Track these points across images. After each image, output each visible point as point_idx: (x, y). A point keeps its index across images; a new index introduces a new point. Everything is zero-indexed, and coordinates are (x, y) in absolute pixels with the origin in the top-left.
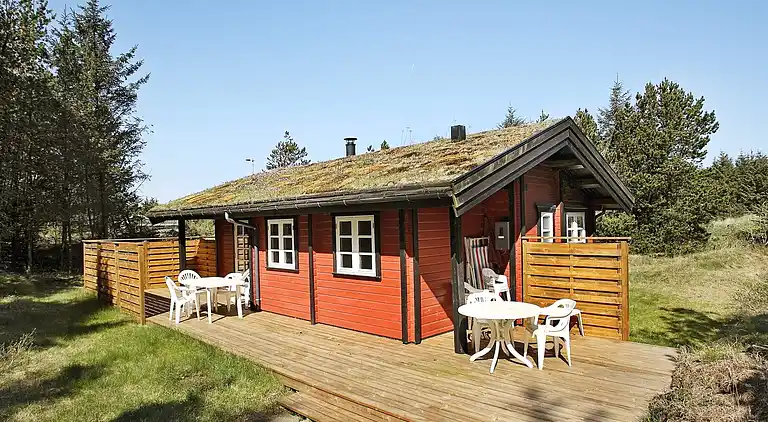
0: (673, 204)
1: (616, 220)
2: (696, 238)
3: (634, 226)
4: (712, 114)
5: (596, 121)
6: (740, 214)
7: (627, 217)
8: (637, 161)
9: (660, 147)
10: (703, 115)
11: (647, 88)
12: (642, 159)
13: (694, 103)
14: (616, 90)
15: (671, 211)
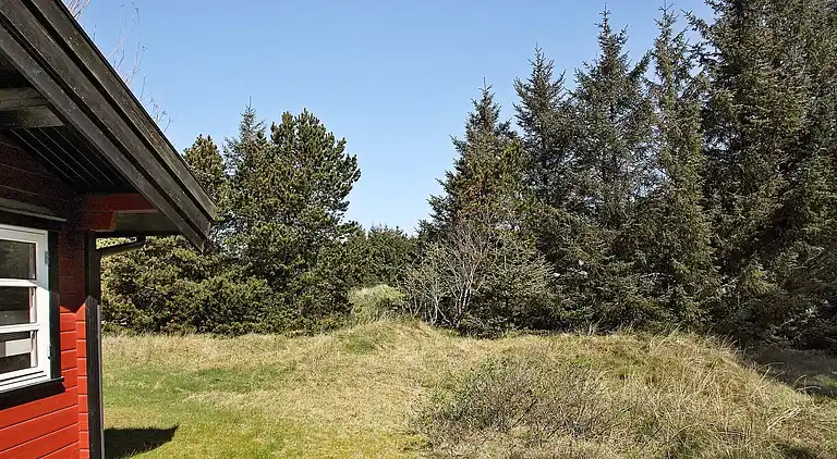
0: (312, 265)
1: (244, 286)
2: (338, 310)
3: (267, 295)
4: (354, 159)
5: (222, 153)
6: (374, 285)
7: (257, 283)
8: (270, 207)
9: (298, 189)
10: (344, 159)
11: (284, 117)
12: (275, 205)
13: (335, 145)
14: (249, 117)
15: (310, 275)
